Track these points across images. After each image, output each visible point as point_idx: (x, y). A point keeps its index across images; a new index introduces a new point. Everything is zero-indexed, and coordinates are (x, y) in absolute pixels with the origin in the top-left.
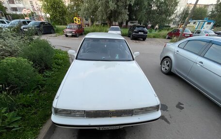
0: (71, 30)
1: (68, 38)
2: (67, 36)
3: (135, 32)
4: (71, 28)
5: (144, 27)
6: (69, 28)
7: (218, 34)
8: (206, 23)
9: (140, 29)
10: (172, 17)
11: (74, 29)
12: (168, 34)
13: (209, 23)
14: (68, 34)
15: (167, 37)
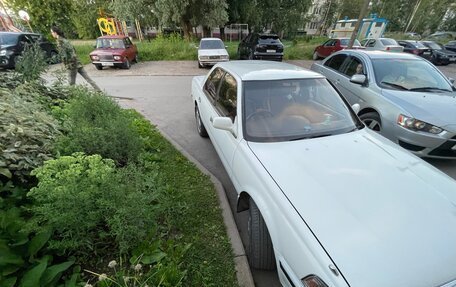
0: (111, 54)
1: (103, 72)
2: (100, 67)
3: (259, 50)
4: (108, 48)
5: (276, 38)
6: (101, 48)
7: (405, 46)
8: (374, 24)
9: (269, 42)
10: (310, 13)
11: (115, 49)
12: (317, 49)
13: (379, 25)
14: (103, 64)
15: (315, 56)
